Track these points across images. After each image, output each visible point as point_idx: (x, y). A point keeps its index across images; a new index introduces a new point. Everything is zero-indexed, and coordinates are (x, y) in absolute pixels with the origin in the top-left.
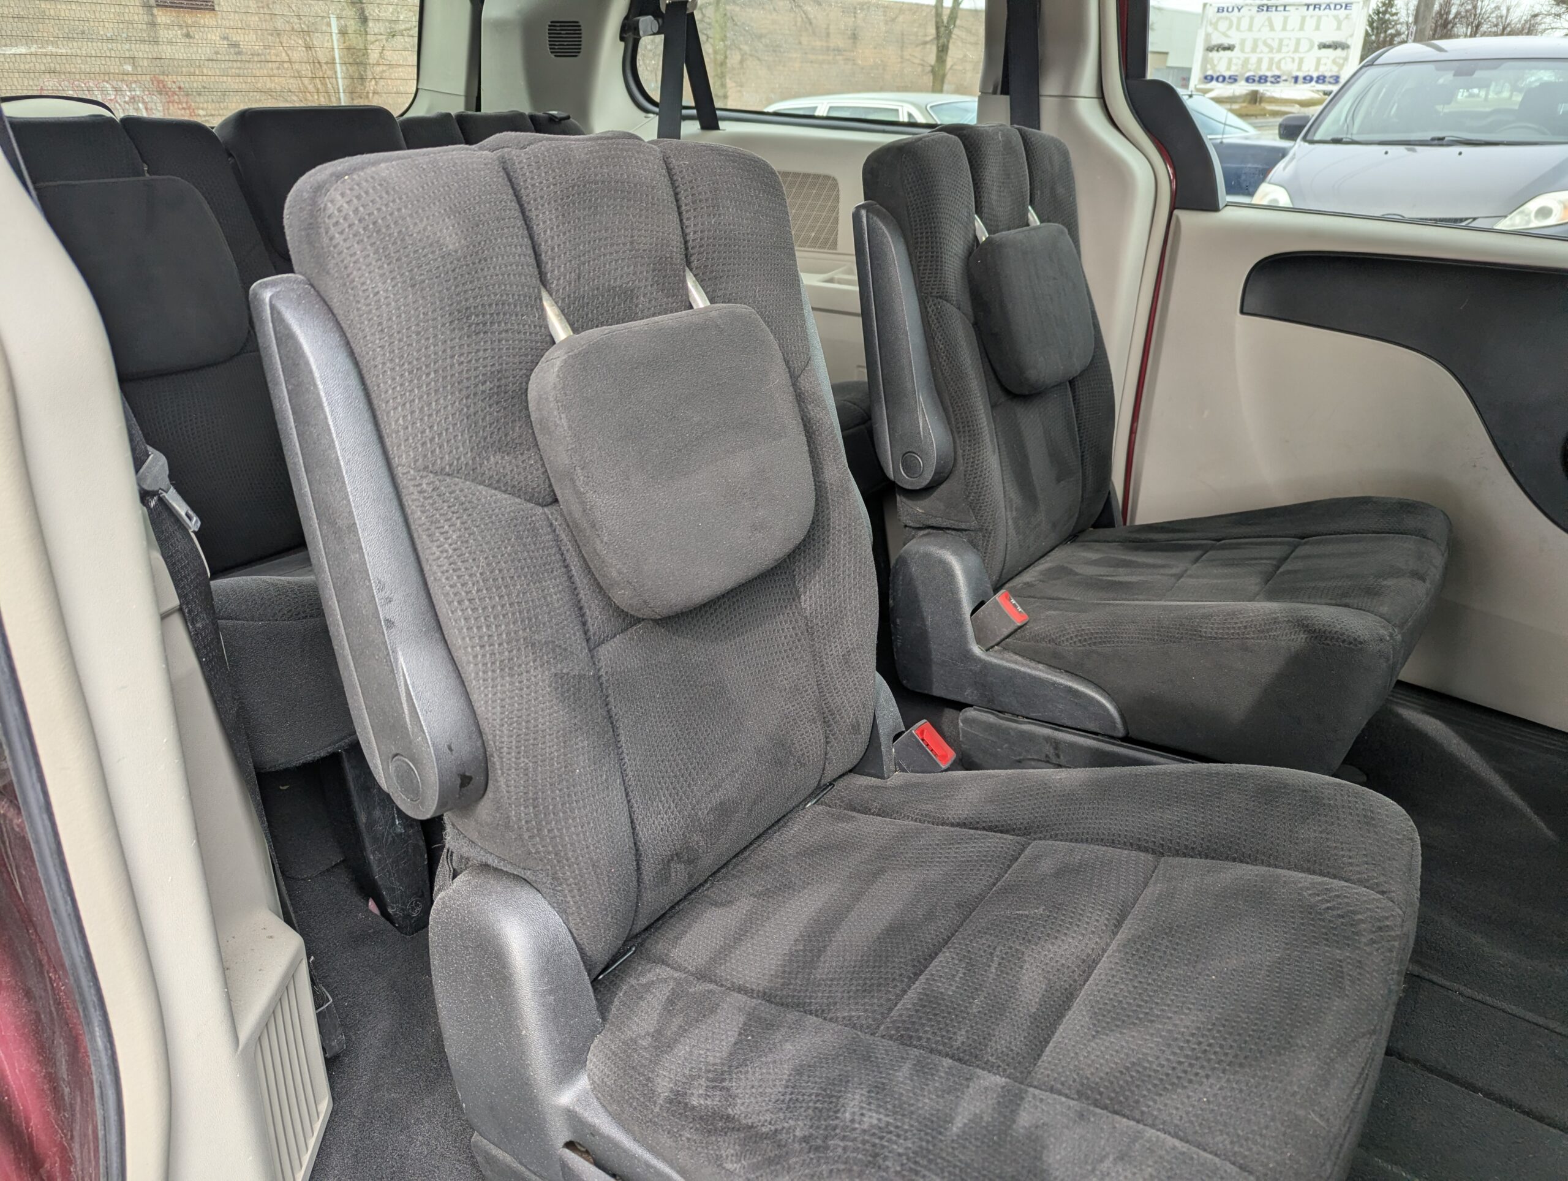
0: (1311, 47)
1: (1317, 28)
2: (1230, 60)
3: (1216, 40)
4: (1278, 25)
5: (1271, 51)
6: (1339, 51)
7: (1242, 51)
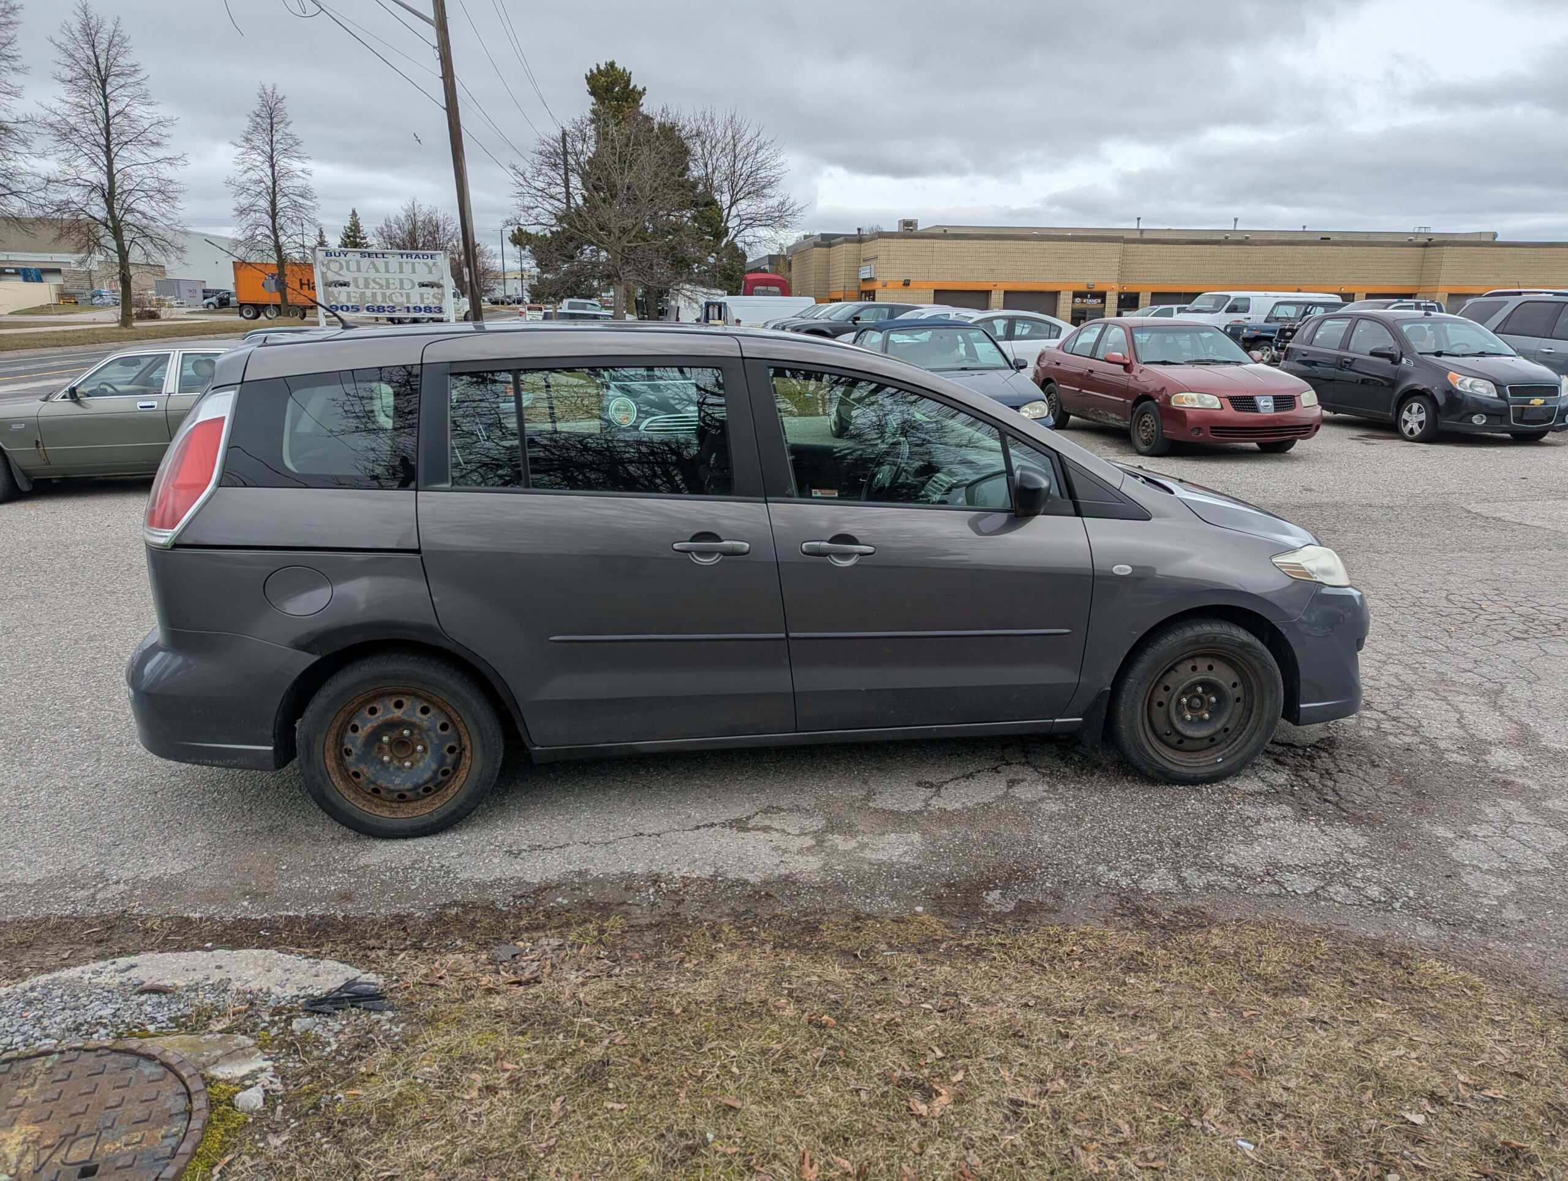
0: (413, 287)
1: (414, 272)
2: (349, 294)
3: (332, 277)
4: (382, 269)
5: (381, 287)
6: (435, 289)
7: (357, 287)
